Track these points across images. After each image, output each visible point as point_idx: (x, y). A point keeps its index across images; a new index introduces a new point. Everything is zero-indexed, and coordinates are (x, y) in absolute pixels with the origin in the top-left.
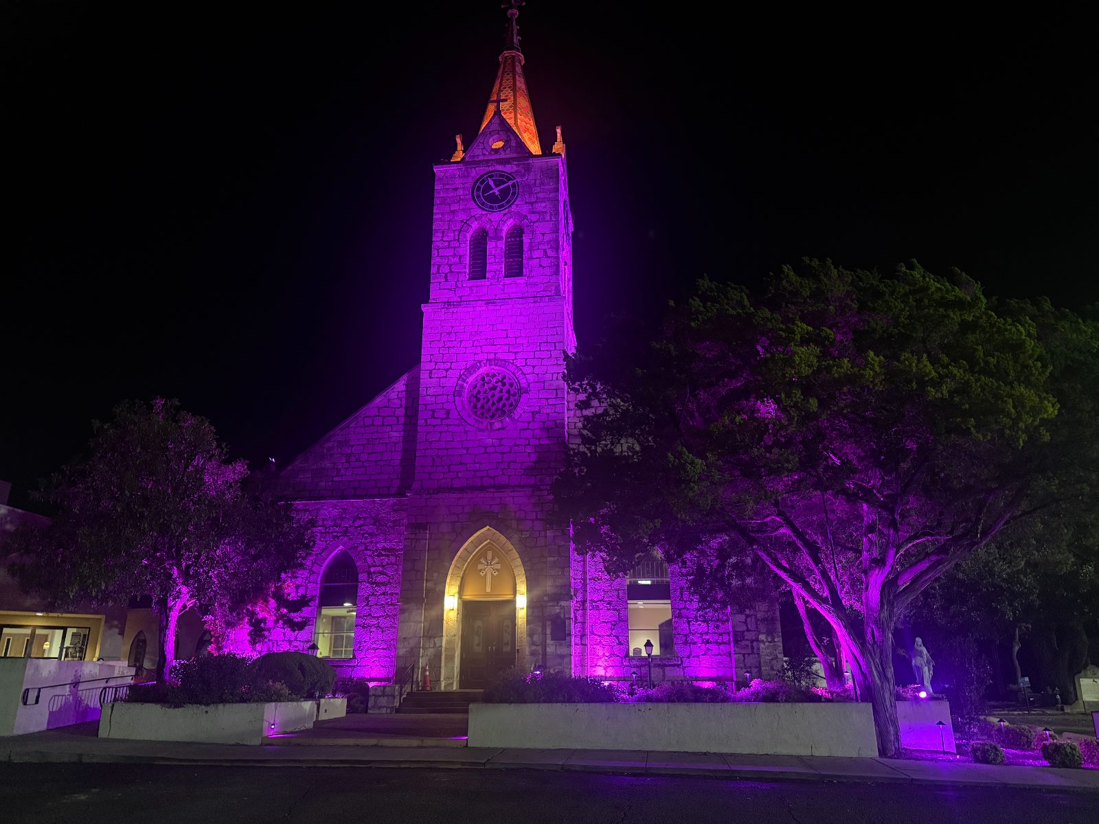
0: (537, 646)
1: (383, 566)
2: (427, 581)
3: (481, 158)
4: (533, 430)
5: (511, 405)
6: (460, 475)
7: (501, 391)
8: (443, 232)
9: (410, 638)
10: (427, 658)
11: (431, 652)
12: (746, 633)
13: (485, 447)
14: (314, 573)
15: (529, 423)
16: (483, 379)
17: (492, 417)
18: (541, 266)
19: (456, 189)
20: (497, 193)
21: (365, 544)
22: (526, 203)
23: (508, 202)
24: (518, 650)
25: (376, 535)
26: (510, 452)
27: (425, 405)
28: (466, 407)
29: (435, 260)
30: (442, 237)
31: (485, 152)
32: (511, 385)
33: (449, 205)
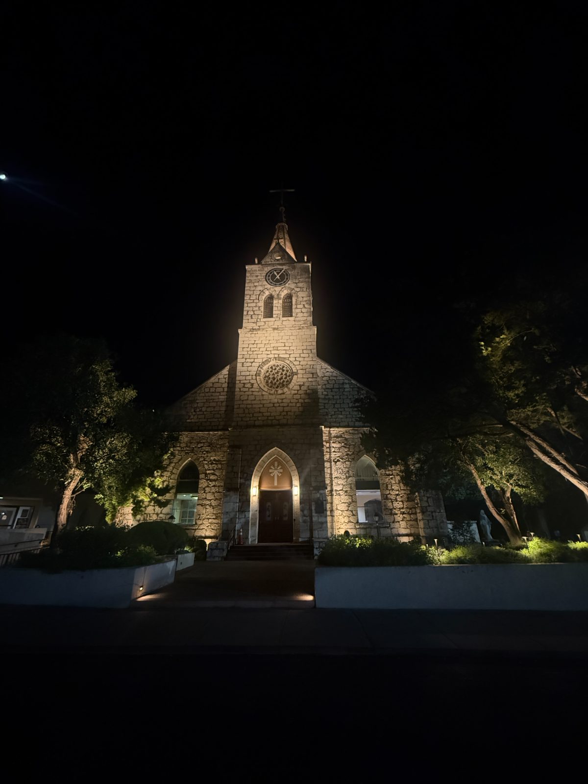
0: (307, 517)
1: (214, 470)
2: (240, 478)
3: (270, 263)
4: (301, 394)
5: (287, 381)
6: (259, 418)
7: (282, 374)
8: (250, 296)
9: (230, 512)
10: (241, 524)
11: (243, 520)
12: (428, 508)
13: (274, 404)
14: (174, 473)
15: (298, 390)
16: (272, 368)
17: (277, 387)
18: (302, 312)
19: (257, 276)
20: (279, 278)
21: (204, 457)
22: (294, 283)
23: (284, 282)
24: (295, 519)
25: (210, 452)
26: (288, 406)
27: (240, 381)
28: (263, 382)
29: (246, 309)
30: (250, 297)
31: (272, 260)
32: (287, 371)
33: (254, 283)
